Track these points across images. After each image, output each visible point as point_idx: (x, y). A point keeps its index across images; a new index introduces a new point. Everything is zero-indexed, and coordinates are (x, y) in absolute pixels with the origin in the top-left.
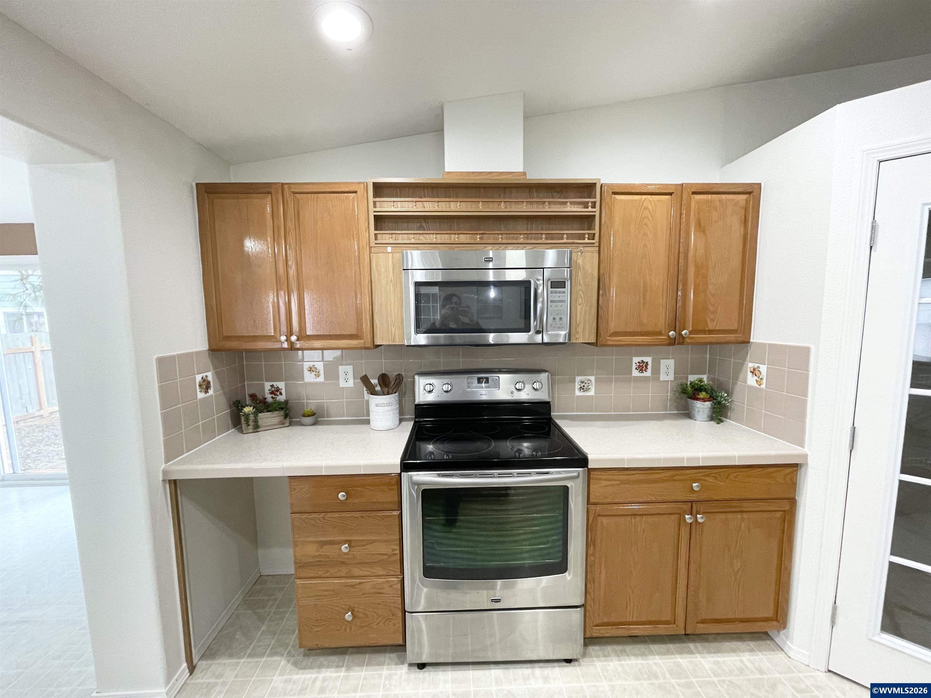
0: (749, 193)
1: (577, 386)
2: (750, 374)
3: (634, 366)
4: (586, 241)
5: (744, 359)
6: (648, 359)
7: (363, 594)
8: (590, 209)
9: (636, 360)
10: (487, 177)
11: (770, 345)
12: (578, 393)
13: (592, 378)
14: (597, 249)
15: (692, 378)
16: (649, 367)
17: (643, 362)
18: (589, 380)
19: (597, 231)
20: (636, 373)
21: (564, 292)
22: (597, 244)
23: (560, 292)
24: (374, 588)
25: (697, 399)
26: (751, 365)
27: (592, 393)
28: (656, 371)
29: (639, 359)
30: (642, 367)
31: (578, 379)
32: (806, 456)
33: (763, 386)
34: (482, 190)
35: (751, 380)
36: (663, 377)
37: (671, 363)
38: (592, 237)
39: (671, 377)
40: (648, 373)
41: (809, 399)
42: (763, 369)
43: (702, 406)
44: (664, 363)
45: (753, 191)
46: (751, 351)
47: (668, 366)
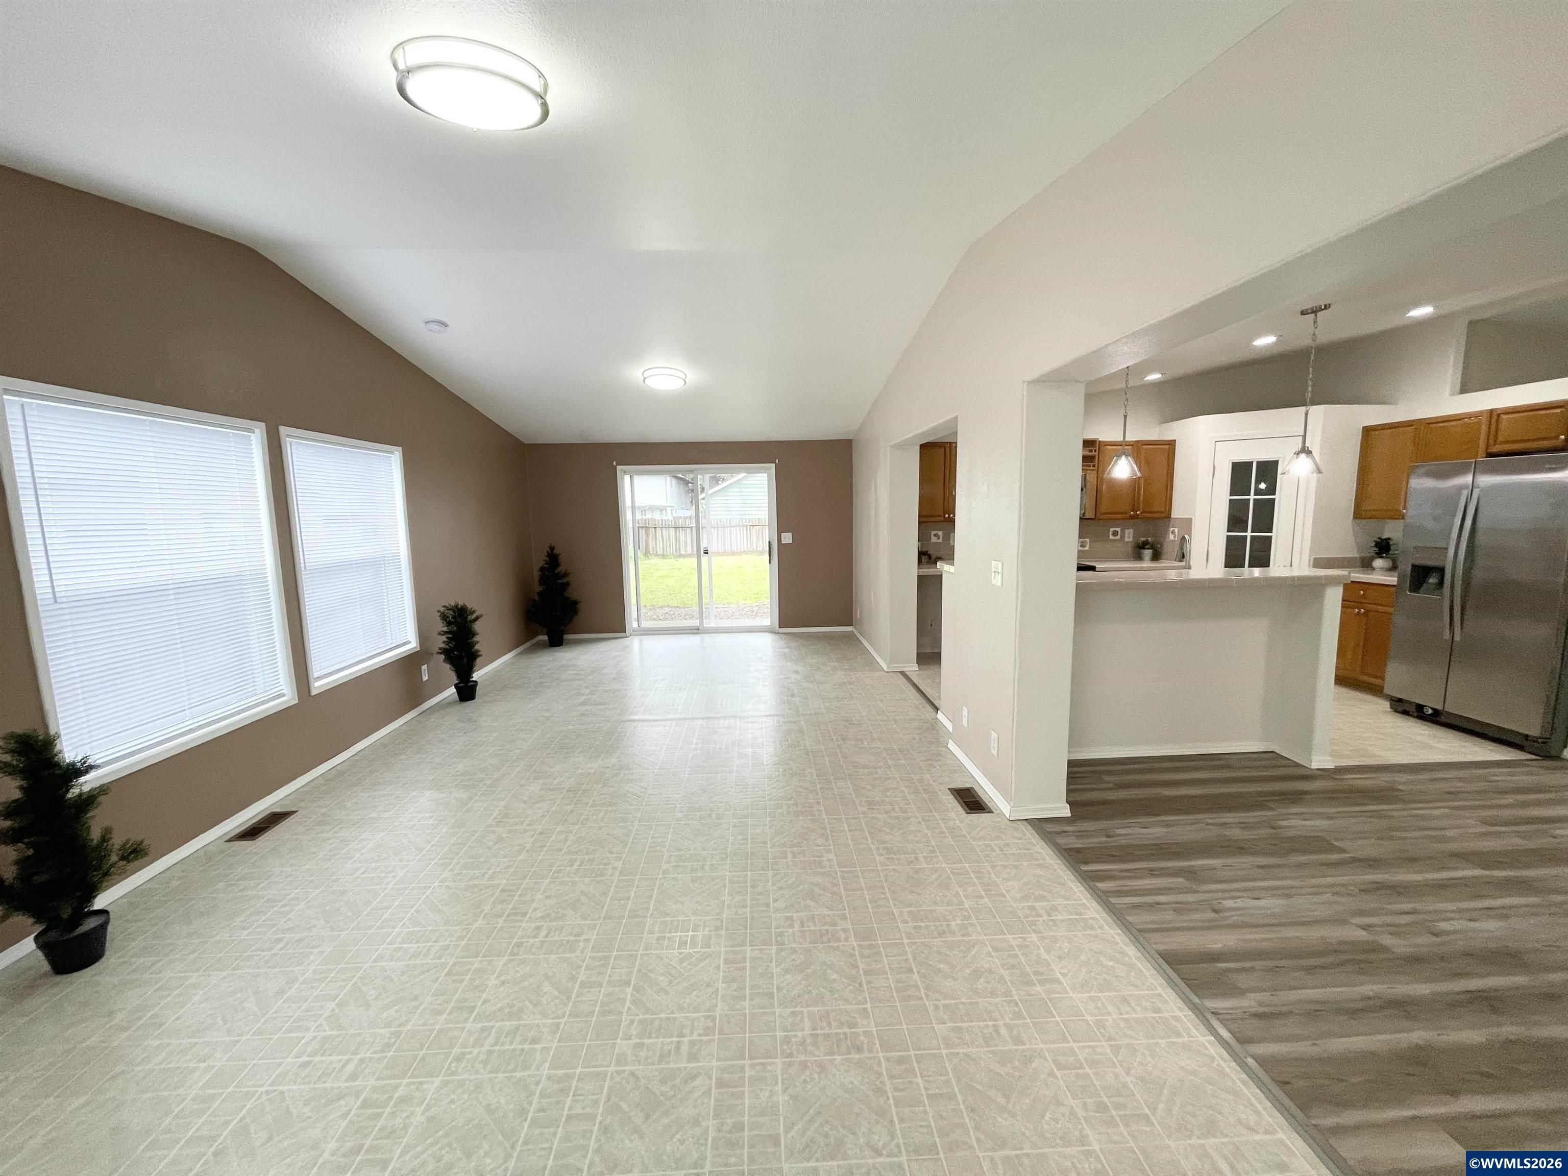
1: (1079, 545)
2: (1170, 534)
3: (1111, 533)
4: (1091, 468)
5: (1168, 526)
6: (1118, 529)
8: (1092, 453)
9: (1112, 530)
11: (1179, 517)
12: (1079, 548)
13: (1088, 540)
14: (1095, 472)
15: (1141, 540)
16: (1119, 533)
17: (1116, 531)
18: (1086, 541)
19: (1096, 463)
20: (1111, 537)
22: (1096, 470)
25: (1145, 549)
26: (1171, 529)
27: (1087, 548)
28: (1123, 537)
29: (1115, 529)
31: (1080, 540)
33: (1176, 538)
35: (1171, 537)
36: (1127, 539)
37: (1130, 531)
38: (1094, 466)
39: (1131, 539)
40: (1118, 537)
41: (1191, 541)
42: (1176, 530)
43: (1148, 553)
44: (1127, 531)
45: (1172, 444)
46: (1172, 521)
47: (1129, 533)
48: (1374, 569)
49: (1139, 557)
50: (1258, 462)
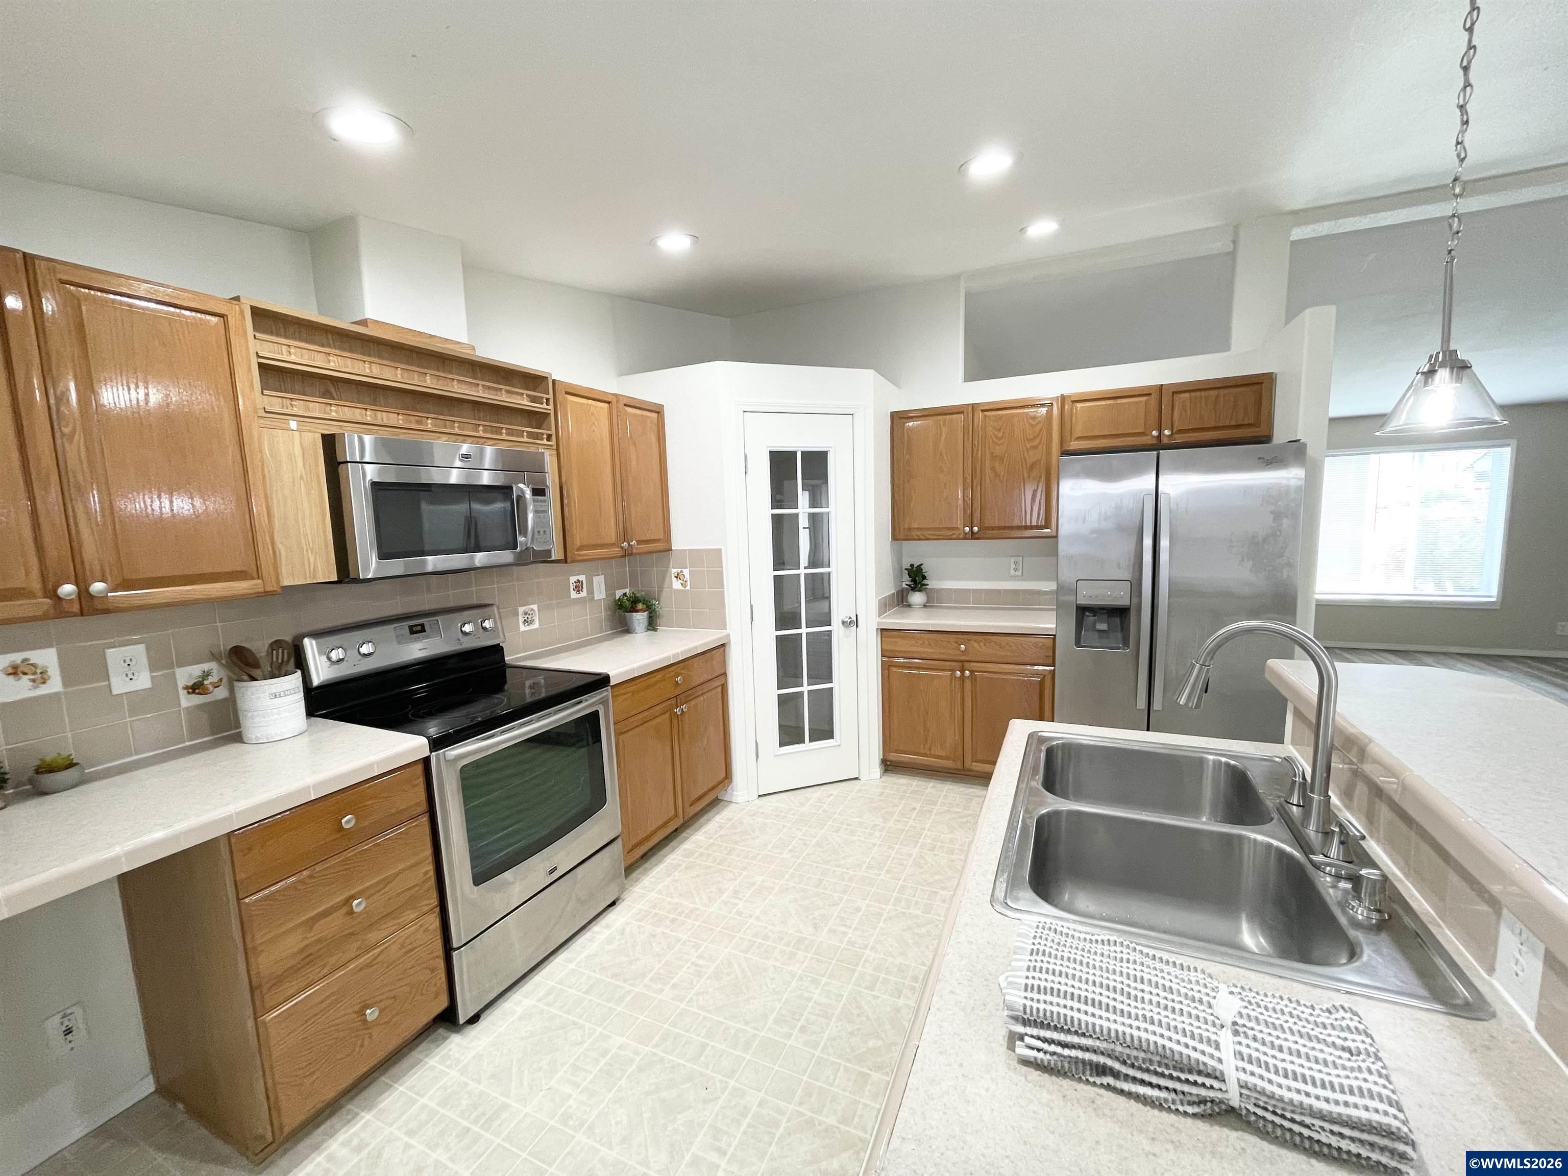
0: (658, 413)
1: (521, 620)
2: (674, 579)
3: (572, 587)
4: (545, 442)
5: (668, 567)
6: (582, 578)
7: (387, 967)
8: (544, 406)
9: (573, 579)
10: (427, 341)
11: (689, 550)
12: (523, 628)
13: (535, 607)
14: (555, 452)
15: (619, 594)
16: (584, 586)
17: (579, 581)
18: (532, 609)
19: (553, 432)
20: (574, 595)
21: (545, 501)
22: (555, 447)
23: (541, 501)
24: (402, 946)
25: (637, 611)
26: (674, 571)
27: (536, 625)
28: (591, 591)
29: (575, 578)
30: (578, 587)
31: (521, 610)
32: (728, 636)
33: (688, 588)
34: (414, 355)
35: (677, 585)
36: (597, 596)
37: (601, 578)
38: (549, 438)
39: (603, 596)
40: (584, 594)
41: (725, 590)
42: (686, 572)
43: (639, 619)
44: (596, 579)
45: (658, 410)
46: (673, 558)
47: (599, 583)
48: (909, 606)
49: (625, 628)
50: (804, 454)
